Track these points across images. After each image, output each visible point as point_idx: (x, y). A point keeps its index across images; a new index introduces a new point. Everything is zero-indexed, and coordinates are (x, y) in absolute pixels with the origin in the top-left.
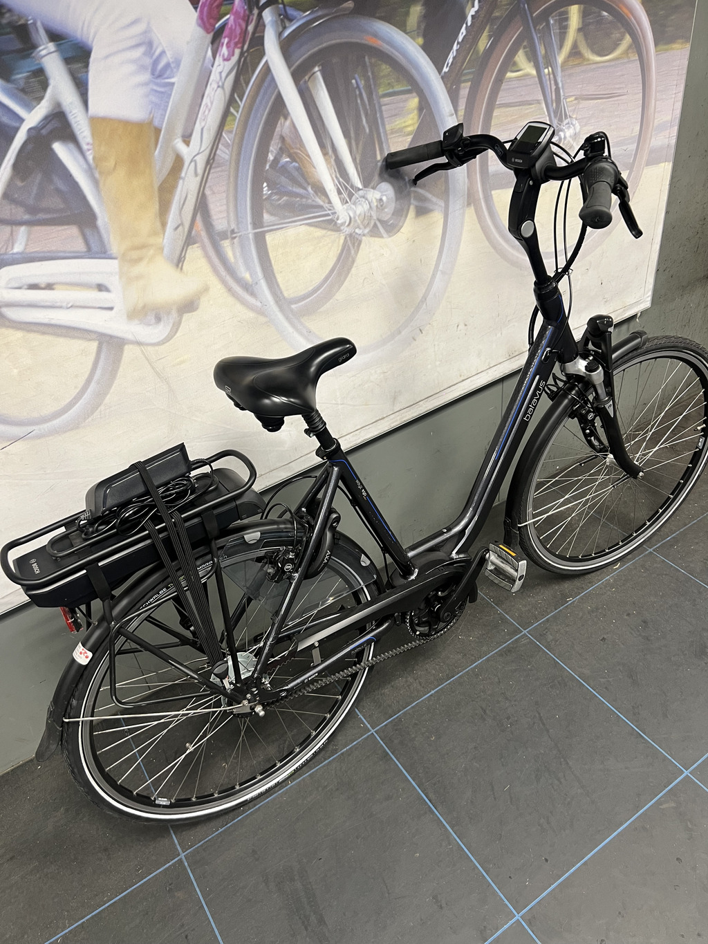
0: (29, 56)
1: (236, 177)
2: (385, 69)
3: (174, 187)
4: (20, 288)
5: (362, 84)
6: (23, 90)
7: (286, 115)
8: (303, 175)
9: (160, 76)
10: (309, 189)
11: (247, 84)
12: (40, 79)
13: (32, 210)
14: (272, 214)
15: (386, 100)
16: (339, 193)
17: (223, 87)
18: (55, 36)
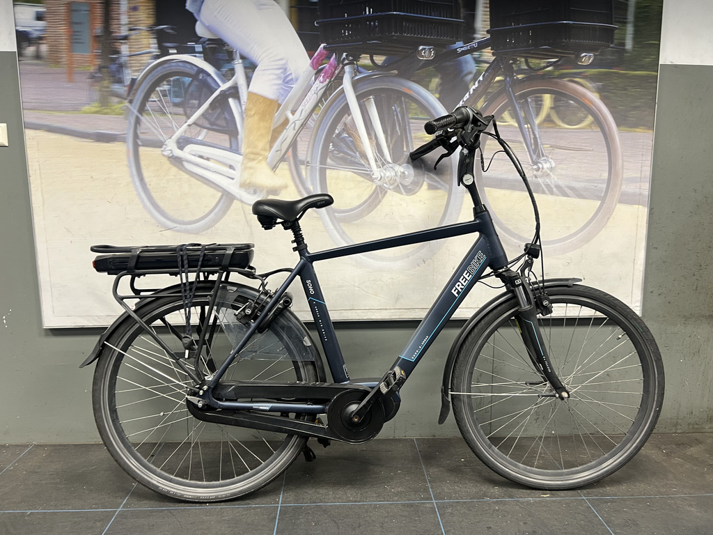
0: (229, 63)
1: (316, 136)
2: (414, 106)
3: (281, 132)
4: (195, 155)
5: (398, 110)
6: (224, 75)
7: (350, 114)
8: (354, 146)
9: (287, 83)
10: (357, 153)
11: (330, 95)
12: (232, 72)
13: (212, 124)
14: (332, 160)
15: (413, 121)
16: (376, 161)
17: (317, 94)
18: (243, 57)
